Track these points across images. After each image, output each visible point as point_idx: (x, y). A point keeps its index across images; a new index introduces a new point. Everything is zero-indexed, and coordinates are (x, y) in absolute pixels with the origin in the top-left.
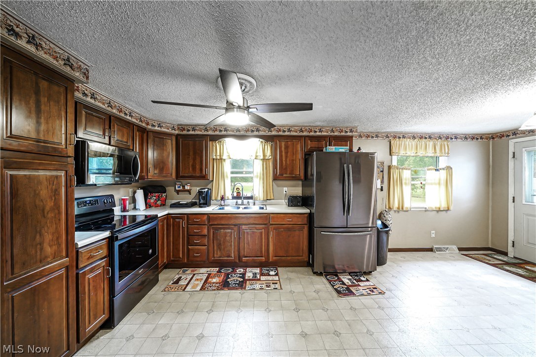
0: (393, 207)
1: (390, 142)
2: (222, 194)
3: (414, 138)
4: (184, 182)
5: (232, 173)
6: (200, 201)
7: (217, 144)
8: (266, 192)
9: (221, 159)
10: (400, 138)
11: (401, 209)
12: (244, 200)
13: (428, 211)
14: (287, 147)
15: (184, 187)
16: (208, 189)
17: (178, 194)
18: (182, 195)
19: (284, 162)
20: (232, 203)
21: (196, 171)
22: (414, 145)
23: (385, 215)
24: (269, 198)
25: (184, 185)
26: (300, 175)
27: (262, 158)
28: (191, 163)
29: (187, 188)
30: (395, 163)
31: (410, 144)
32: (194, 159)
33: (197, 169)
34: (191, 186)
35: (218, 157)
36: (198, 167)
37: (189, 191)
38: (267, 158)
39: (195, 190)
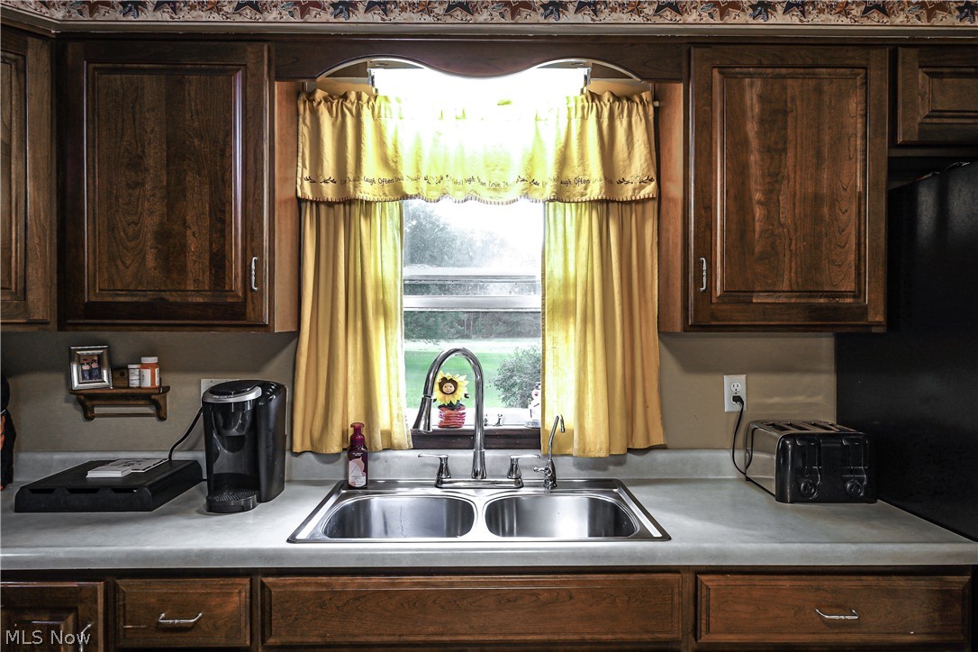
2: (354, 416)
4: (124, 341)
5: (413, 287)
6: (211, 456)
7: (323, 109)
8: (624, 404)
9: (349, 202)
12: (489, 454)
14: (775, 116)
15: (120, 372)
16: (265, 386)
17: (88, 416)
18: (110, 423)
19: (758, 212)
20: (412, 470)
21: (183, 270)
24: (639, 443)
25: (120, 359)
26: (858, 294)
27: (596, 190)
28: (151, 223)
29: (144, 377)
32: (174, 196)
33: (191, 258)
34: (162, 367)
35: (329, 192)
36: (196, 244)
37: (154, 401)
38: (627, 193)
39: (190, 392)
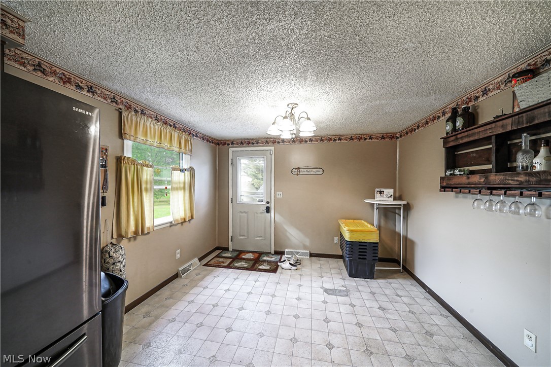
0: (127, 233)
1: (120, 113)
3: (157, 120)
10: (136, 111)
11: (140, 232)
13: (173, 225)
22: (157, 130)
23: (112, 253)
30: (128, 153)
31: (152, 127)
